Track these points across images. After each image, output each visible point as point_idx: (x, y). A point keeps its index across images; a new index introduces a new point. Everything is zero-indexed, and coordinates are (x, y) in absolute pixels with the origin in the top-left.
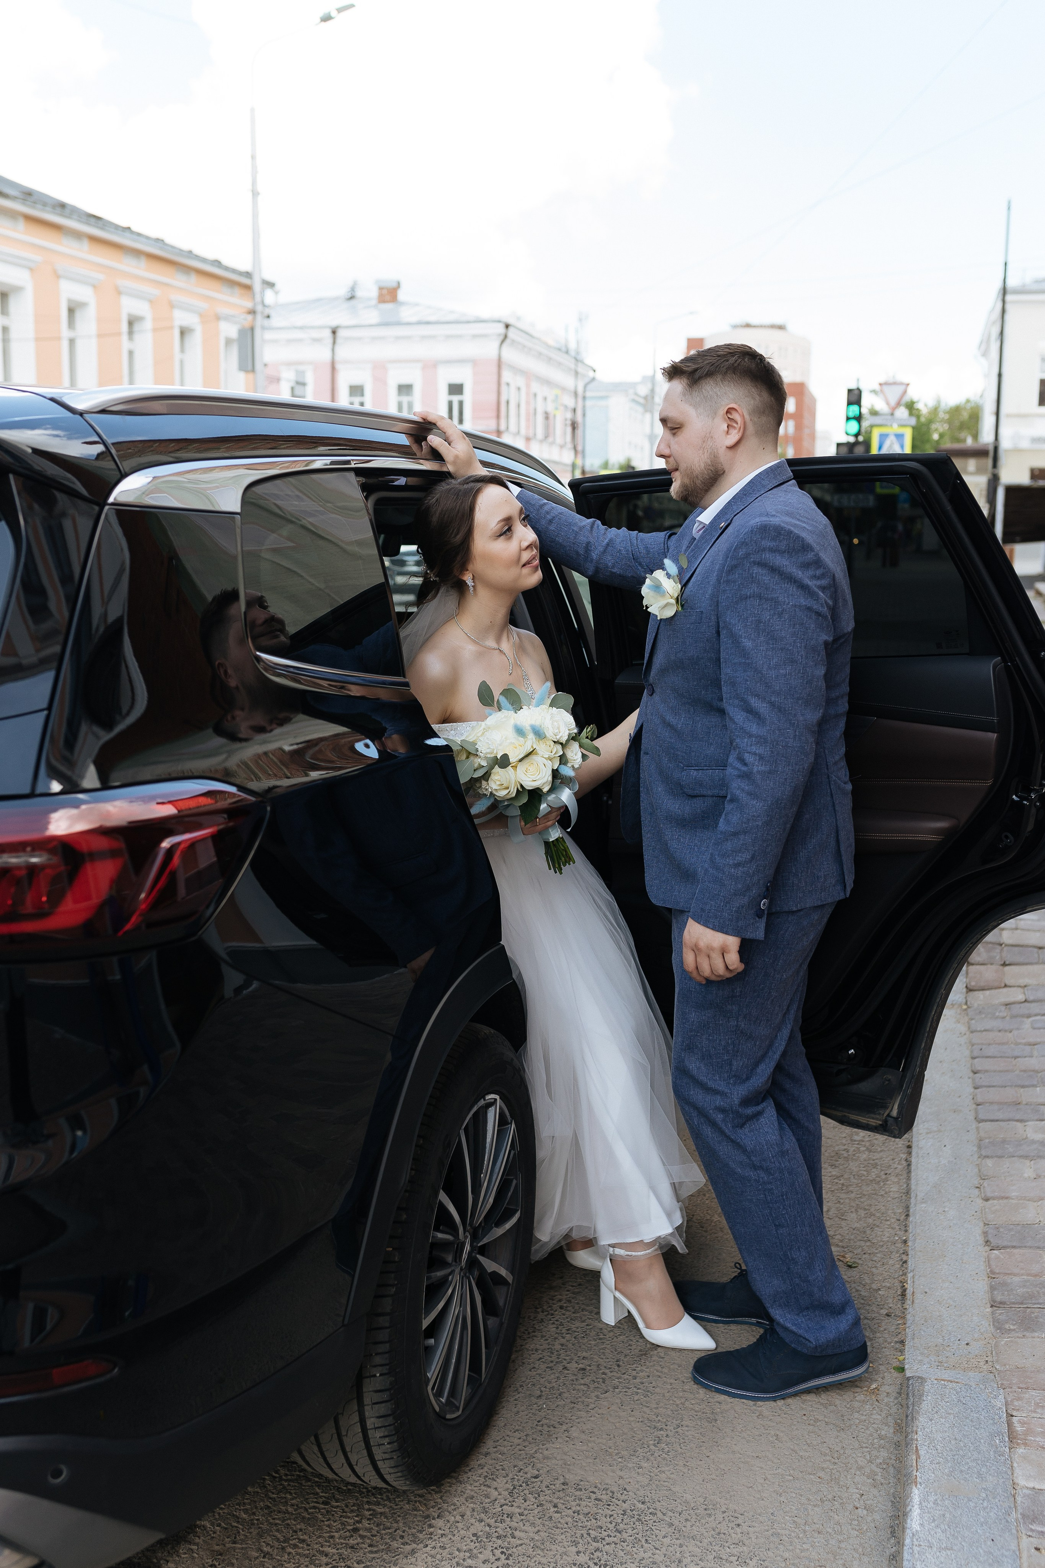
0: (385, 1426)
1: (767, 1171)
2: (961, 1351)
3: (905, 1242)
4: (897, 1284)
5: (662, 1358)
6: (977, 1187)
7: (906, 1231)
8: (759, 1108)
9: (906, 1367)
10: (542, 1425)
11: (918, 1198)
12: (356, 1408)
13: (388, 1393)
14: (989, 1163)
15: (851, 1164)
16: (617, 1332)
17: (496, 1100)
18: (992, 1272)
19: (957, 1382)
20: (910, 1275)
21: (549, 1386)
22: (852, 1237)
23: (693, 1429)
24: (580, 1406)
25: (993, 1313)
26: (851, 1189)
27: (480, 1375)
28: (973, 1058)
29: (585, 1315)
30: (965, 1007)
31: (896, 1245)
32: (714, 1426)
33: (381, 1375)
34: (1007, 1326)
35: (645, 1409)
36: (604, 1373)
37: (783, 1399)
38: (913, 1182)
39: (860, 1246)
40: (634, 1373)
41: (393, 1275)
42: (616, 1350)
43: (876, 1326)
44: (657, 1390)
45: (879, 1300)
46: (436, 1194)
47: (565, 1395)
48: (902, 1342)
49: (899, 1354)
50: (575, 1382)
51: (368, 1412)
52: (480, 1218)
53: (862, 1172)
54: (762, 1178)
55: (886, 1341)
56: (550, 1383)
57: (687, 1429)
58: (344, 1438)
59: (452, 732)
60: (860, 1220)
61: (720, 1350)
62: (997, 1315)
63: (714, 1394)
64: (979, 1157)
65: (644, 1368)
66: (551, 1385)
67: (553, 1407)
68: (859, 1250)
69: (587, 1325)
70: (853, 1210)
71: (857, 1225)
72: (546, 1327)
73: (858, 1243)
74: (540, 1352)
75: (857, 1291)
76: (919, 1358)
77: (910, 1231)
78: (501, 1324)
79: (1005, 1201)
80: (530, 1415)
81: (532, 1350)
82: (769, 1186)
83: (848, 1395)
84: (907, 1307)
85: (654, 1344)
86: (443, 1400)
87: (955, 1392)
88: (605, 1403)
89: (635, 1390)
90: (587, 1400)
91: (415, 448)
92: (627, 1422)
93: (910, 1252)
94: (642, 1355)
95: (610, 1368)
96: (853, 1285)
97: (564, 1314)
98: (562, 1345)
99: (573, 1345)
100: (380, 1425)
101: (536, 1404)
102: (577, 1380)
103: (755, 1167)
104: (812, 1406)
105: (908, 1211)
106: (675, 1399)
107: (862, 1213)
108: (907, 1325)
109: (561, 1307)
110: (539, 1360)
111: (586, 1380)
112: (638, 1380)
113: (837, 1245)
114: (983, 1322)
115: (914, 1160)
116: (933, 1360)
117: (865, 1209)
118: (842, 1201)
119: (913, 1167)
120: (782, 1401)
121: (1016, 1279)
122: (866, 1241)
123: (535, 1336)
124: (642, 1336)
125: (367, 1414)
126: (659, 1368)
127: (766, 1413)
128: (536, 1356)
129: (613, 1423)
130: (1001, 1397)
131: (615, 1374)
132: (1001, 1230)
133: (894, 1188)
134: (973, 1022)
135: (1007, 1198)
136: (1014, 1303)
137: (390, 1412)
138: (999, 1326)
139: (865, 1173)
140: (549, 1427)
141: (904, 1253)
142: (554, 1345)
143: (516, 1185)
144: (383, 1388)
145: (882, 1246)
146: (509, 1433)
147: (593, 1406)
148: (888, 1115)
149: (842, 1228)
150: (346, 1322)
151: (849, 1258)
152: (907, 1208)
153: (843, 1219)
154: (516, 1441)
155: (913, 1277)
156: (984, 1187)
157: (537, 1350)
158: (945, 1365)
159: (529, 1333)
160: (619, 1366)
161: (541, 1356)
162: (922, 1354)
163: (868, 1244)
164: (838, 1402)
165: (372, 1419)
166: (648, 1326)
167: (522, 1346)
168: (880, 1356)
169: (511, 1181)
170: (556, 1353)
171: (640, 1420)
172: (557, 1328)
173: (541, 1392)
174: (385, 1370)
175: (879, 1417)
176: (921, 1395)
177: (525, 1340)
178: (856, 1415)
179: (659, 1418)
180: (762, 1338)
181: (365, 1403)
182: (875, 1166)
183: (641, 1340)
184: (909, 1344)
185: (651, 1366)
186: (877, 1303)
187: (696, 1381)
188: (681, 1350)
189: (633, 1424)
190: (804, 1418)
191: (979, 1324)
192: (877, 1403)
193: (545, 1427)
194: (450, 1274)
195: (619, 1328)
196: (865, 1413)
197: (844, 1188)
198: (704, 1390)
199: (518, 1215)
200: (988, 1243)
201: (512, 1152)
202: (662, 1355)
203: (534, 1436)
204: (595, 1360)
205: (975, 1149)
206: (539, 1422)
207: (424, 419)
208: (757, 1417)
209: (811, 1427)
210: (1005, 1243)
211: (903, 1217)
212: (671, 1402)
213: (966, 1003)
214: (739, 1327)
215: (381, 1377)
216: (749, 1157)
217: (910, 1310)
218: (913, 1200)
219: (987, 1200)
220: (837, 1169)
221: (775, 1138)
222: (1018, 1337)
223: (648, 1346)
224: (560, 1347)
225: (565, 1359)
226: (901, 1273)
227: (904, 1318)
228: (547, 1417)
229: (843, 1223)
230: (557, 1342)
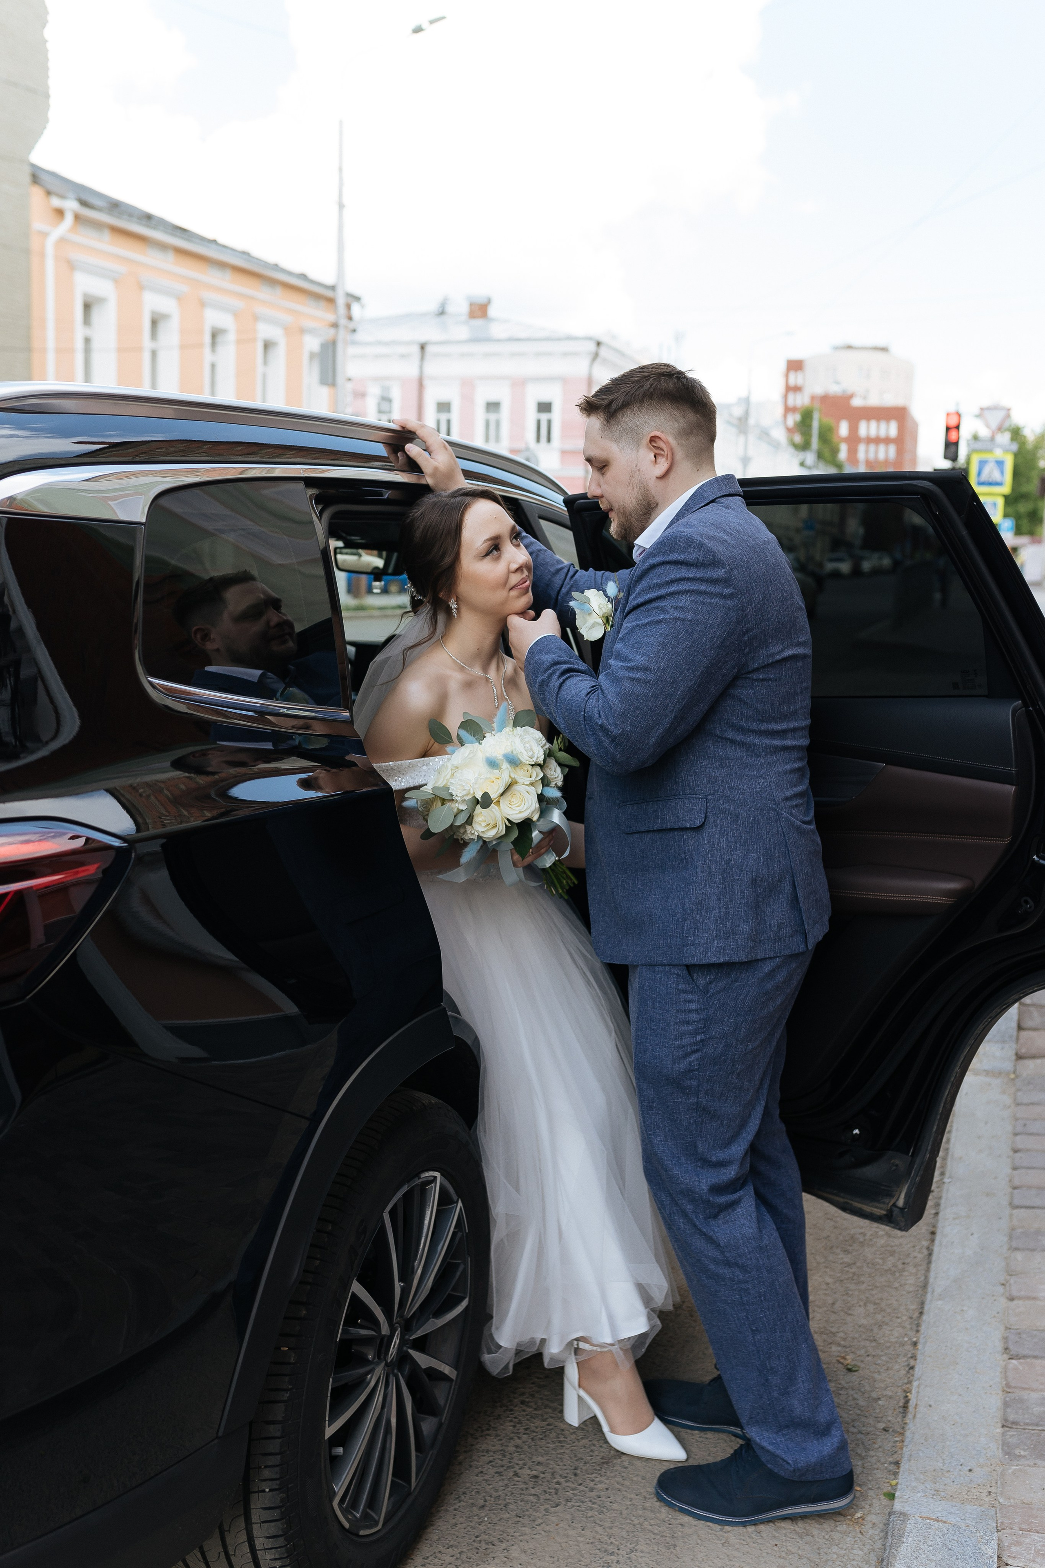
0: (276, 1548)
1: (743, 1268)
2: (962, 1478)
3: (915, 1344)
4: (901, 1394)
5: (626, 1468)
6: (1003, 1284)
7: (918, 1331)
8: (735, 1196)
9: (897, 1494)
10: (480, 1542)
11: (935, 1293)
12: (243, 1525)
13: (278, 1511)
14: (1019, 1256)
15: (867, 1250)
16: (580, 1434)
17: (435, 1177)
18: (1008, 1385)
19: (945, 1522)
20: (915, 1384)
21: (495, 1494)
22: (857, 1335)
23: (648, 1555)
24: (526, 1521)
25: (1003, 1435)
26: (862, 1279)
27: (409, 1483)
28: (1016, 1134)
29: (547, 1413)
30: (1012, 1076)
31: (905, 1347)
32: (672, 1553)
33: (270, 1490)
34: (1017, 1452)
35: (598, 1529)
36: (558, 1483)
37: (755, 1525)
38: (932, 1274)
39: (864, 1347)
40: (592, 1484)
41: (287, 1379)
42: (575, 1456)
43: (870, 1442)
44: (615, 1506)
45: (878, 1411)
46: (347, 1286)
47: (511, 1506)
48: (897, 1464)
49: (893, 1477)
50: (524, 1492)
51: (256, 1530)
52: (412, 1309)
53: (877, 1260)
54: (738, 1276)
55: (879, 1461)
56: (496, 1491)
57: (641, 1554)
58: (232, 1558)
59: (424, 768)
60: (868, 1315)
61: (692, 1462)
62: (1007, 1437)
63: (678, 1514)
64: (1009, 1249)
65: (603, 1479)
66: (497, 1494)
67: (495, 1520)
68: (862, 1352)
69: (548, 1425)
70: (861, 1303)
71: (864, 1322)
72: (502, 1425)
73: (862, 1343)
74: (491, 1454)
75: (854, 1399)
76: (913, 1484)
77: (922, 1331)
78: (440, 1425)
79: (1032, 1302)
80: (469, 1528)
81: (483, 1452)
82: (745, 1286)
83: (828, 1525)
84: (908, 1421)
85: (618, 1451)
86: (358, 1515)
87: (940, 1535)
88: (554, 1519)
89: (590, 1504)
90: (534, 1513)
91: (392, 458)
92: (575, 1543)
93: (919, 1357)
94: (603, 1463)
95: (566, 1477)
96: (851, 1392)
97: (524, 1411)
98: (517, 1447)
99: (529, 1447)
100: (270, 1547)
101: (477, 1515)
102: (527, 1489)
103: (728, 1264)
104: (786, 1535)
105: (922, 1308)
106: (633, 1518)
107: (871, 1308)
108: (905, 1443)
109: (523, 1402)
110: (488, 1464)
111: (537, 1490)
112: (594, 1493)
113: (839, 1345)
114: (990, 1445)
115: (936, 1249)
116: (929, 1487)
117: (875, 1304)
118: (851, 1293)
119: (934, 1257)
120: (753, 1528)
121: (1034, 1396)
122: (871, 1341)
123: (489, 1435)
124: (607, 1442)
125: (255, 1533)
126: (620, 1480)
127: (733, 1540)
128: (486, 1459)
129: (559, 1543)
130: (994, 1543)
131: (570, 1484)
132: (1024, 1336)
133: (910, 1281)
134: (1019, 1093)
135: (1034, 1299)
136: (1028, 1424)
137: (280, 1533)
138: (1008, 1451)
139: (880, 1261)
140: (487, 1544)
141: (912, 1357)
142: (507, 1446)
143: (465, 1270)
144: (273, 1505)
145: (889, 1347)
146: (442, 1549)
147: (540, 1521)
148: (894, 1205)
149: (846, 1324)
150: (220, 1434)
151: (850, 1360)
152: (922, 1304)
153: (850, 1314)
154: (448, 1559)
155: (918, 1386)
156: (1010, 1285)
157: (488, 1451)
158: (943, 1494)
159: (482, 1431)
160: (576, 1475)
161: (491, 1458)
162: (917, 1479)
163: (874, 1344)
164: (815, 1532)
165: (261, 1539)
166: (613, 1431)
167: (472, 1445)
168: (870, 1478)
169: (458, 1265)
170: (508, 1456)
171: (591, 1541)
172: (514, 1426)
173: (485, 1501)
174: (275, 1485)
175: (860, 1552)
176: (901, 1536)
177: (476, 1439)
178: (835, 1549)
179: (612, 1540)
180: (737, 1454)
181: (253, 1521)
182: (892, 1253)
183: (605, 1446)
184: (904, 1466)
185: (612, 1477)
186: (874, 1415)
187: (660, 1499)
188: (648, 1460)
189: (581, 1545)
190: (776, 1548)
191: (986, 1447)
192: (860, 1536)
193: (484, 1546)
194: (368, 1373)
195: (583, 1429)
196: (845, 1547)
197: (855, 1278)
198: (667, 1508)
199: (465, 1303)
200: (1008, 1351)
201: (459, 1235)
202: (626, 1464)
203: (469, 1554)
204: (551, 1466)
205: (1006, 1239)
206: (477, 1537)
207: (403, 428)
208: (723, 1544)
209: (782, 1560)
210: (1026, 1352)
211: (916, 1314)
212: (628, 1521)
213: (1014, 1072)
214: (717, 1435)
215: (270, 1493)
216: (722, 1253)
217: (910, 1425)
218: (929, 1296)
219: (1011, 1299)
220: (849, 1256)
221: (752, 1231)
222: (1029, 1466)
223: (612, 1452)
224: (514, 1449)
225: (517, 1464)
226: (906, 1381)
227: (902, 1434)
228: (487, 1532)
229: (849, 1319)
230: (513, 1442)
